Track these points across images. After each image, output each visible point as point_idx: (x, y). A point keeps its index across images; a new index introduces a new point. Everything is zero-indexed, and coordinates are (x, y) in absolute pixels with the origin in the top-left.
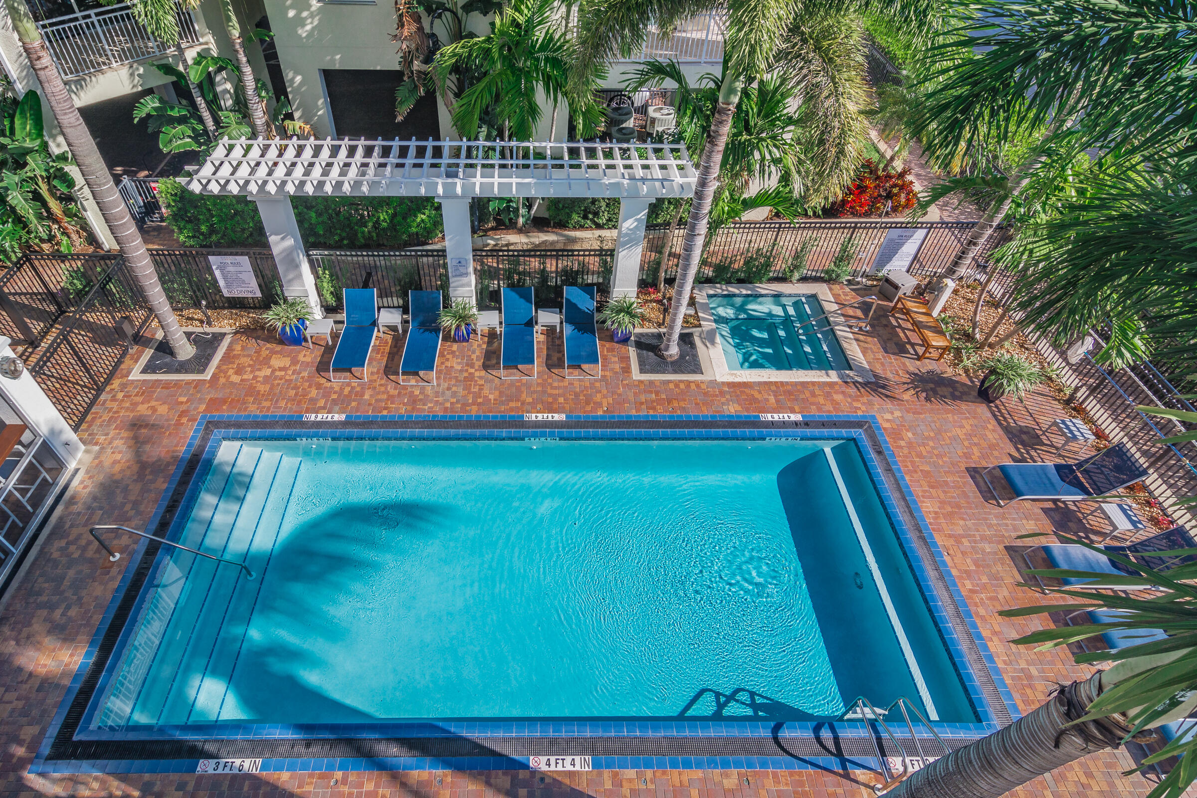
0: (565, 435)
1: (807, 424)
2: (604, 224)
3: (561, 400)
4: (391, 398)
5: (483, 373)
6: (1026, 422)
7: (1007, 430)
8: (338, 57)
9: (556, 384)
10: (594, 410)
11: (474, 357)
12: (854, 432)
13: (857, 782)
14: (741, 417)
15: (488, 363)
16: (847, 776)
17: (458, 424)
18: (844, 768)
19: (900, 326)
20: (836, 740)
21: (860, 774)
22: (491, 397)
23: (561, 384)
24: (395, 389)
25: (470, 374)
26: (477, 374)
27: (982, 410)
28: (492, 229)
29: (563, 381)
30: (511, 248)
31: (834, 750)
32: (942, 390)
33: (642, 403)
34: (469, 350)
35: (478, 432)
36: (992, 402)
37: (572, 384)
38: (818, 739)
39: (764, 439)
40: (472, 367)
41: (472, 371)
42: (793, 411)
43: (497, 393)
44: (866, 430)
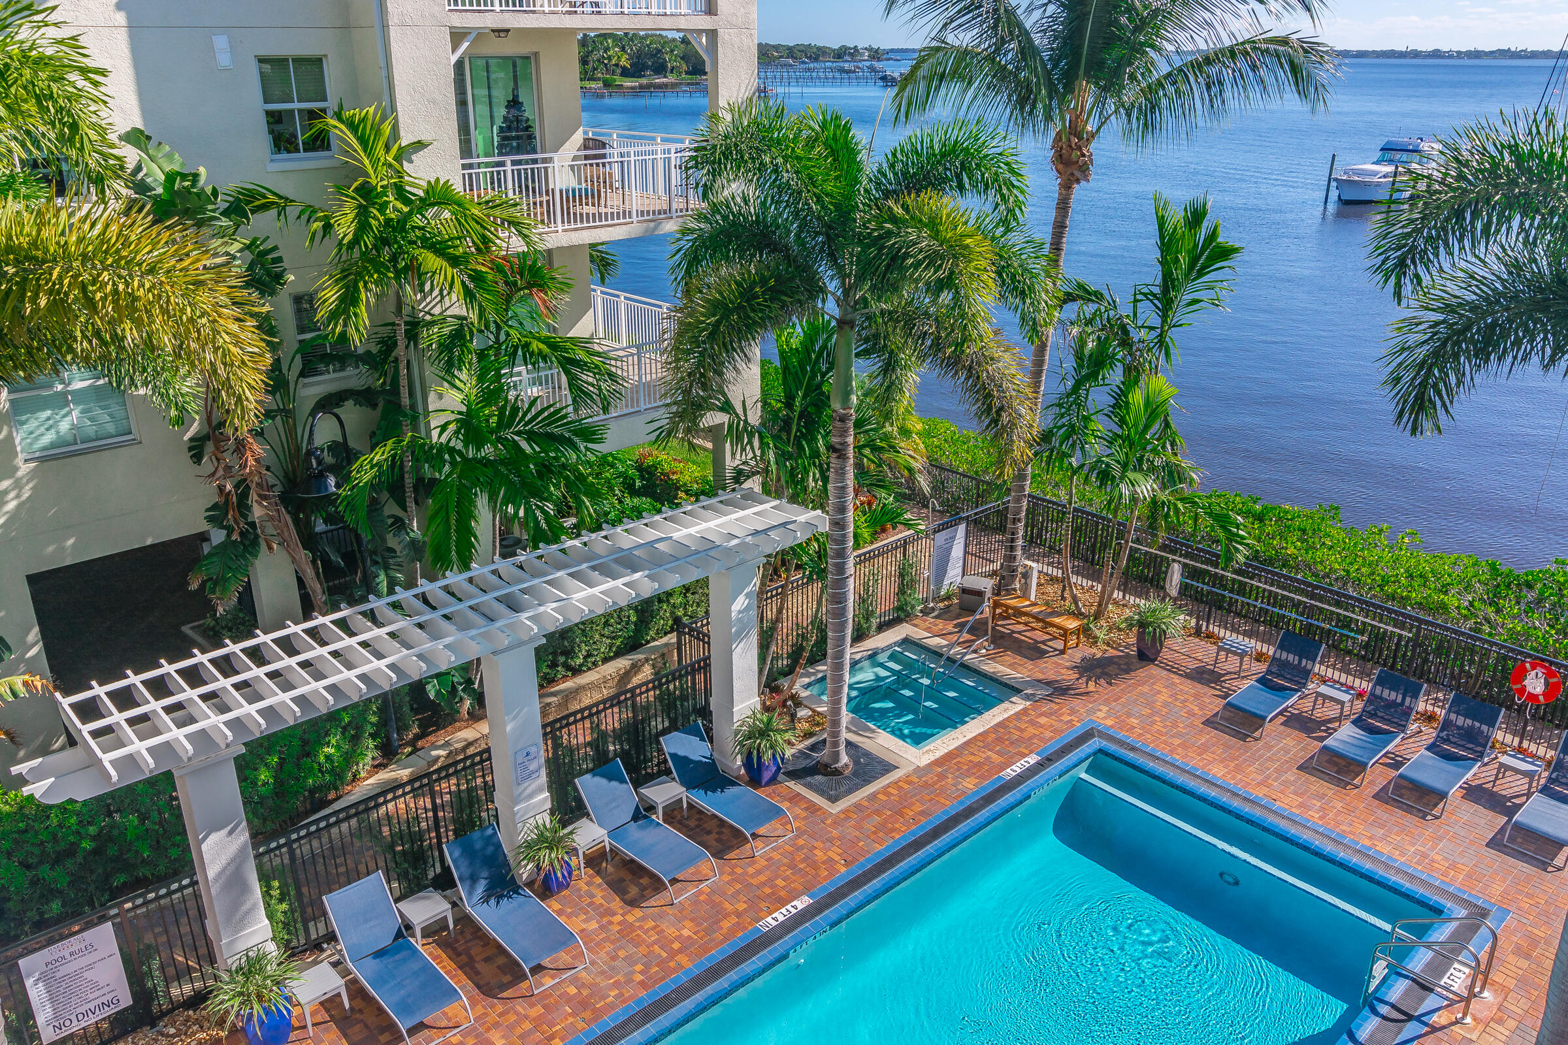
0: (834, 917)
1: (1048, 761)
2: (581, 665)
3: (780, 882)
4: (538, 1022)
5: (638, 913)
6: (1194, 665)
7: (1187, 676)
8: (71, 542)
9: (751, 870)
10: (832, 871)
11: (599, 900)
12: (1095, 743)
13: (1444, 1027)
14: (984, 788)
15: (628, 897)
16: (1434, 1029)
17: (683, 993)
18: (1426, 1024)
19: (1014, 632)
20: (1393, 1006)
21: (1437, 1019)
22: (686, 933)
23: (757, 866)
24: (532, 1005)
25: (620, 923)
26: (630, 918)
27: (1153, 670)
28: (418, 737)
29: (755, 863)
30: (471, 751)
31: (1404, 1017)
32: (1111, 669)
33: (874, 833)
34: (580, 897)
35: (723, 983)
36: (1156, 659)
37: (771, 859)
38: (1384, 1018)
39: (1029, 797)
40: (614, 914)
41: (619, 918)
42: (1024, 755)
43: (688, 924)
44: (1099, 737)
